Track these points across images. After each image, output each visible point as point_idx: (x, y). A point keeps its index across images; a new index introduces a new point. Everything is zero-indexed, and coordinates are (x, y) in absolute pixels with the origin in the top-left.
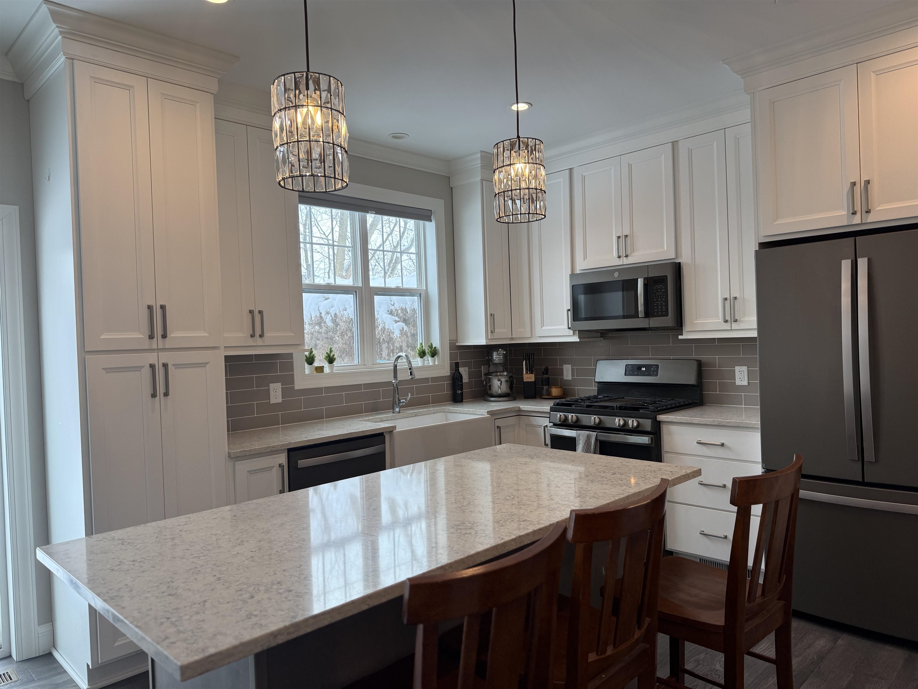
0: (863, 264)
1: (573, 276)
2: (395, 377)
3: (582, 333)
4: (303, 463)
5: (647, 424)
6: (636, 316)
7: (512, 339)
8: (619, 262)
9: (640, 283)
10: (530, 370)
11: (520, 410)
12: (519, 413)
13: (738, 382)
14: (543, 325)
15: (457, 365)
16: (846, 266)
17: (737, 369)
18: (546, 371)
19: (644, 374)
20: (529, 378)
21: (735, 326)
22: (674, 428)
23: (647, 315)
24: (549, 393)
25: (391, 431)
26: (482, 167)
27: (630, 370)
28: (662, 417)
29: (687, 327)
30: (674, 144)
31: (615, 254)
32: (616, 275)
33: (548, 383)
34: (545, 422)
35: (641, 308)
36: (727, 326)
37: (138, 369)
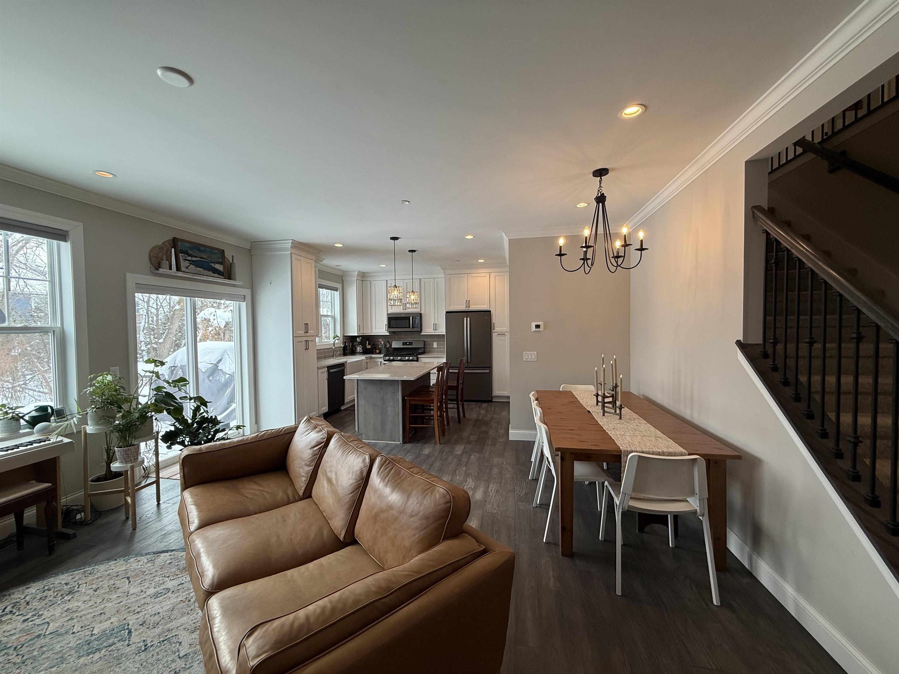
0: (468, 319)
1: (388, 314)
2: (334, 346)
3: (389, 332)
4: (331, 371)
5: (415, 358)
6: (410, 327)
7: (363, 333)
8: (403, 311)
9: (411, 318)
10: (369, 344)
11: (372, 357)
12: (371, 358)
13: (434, 347)
14: (376, 329)
15: (345, 342)
16: (465, 319)
17: (434, 343)
18: (374, 344)
19: (408, 345)
20: (369, 347)
21: (436, 331)
22: (422, 359)
23: (413, 327)
24: (376, 352)
25: (346, 362)
26: (357, 275)
27: (404, 344)
28: (419, 356)
29: (423, 331)
30: (420, 279)
31: (402, 308)
32: (403, 315)
33: (375, 348)
34: (382, 360)
35: (411, 325)
36: (434, 331)
37: (302, 342)
